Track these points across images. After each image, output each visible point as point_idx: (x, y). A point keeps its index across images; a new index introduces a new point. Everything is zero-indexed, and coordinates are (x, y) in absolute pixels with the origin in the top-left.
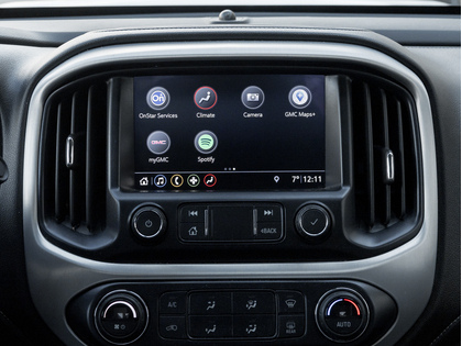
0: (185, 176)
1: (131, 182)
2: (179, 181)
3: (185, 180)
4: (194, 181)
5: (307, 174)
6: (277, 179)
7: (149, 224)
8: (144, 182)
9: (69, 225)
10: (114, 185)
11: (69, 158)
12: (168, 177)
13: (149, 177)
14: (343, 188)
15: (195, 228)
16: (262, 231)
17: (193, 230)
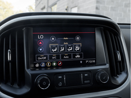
0: (52, 63)
1: (32, 66)
2: (50, 64)
3: (52, 64)
4: (54, 64)
5: (90, 60)
6: (81, 62)
7: (44, 83)
8: (37, 65)
9: (10, 84)
10: (28, 68)
11: (9, 58)
12: (46, 63)
13: (39, 63)
14: (107, 64)
15: (61, 83)
16: (85, 82)
17: (60, 84)
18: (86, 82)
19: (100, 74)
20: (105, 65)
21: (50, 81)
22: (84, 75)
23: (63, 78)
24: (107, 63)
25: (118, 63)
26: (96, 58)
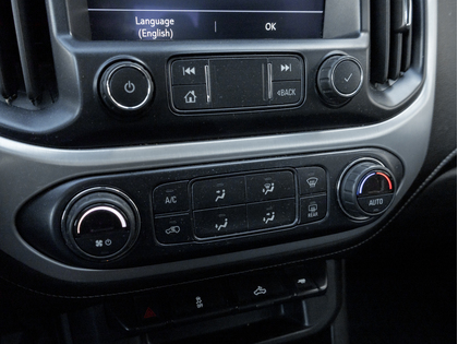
10: (62, 29)
14: (362, 34)
15: (193, 93)
16: (279, 93)
17: (191, 95)
18: (281, 93)
19: (334, 66)
20: (356, 36)
21: (154, 93)
22: (276, 70)
23: (200, 72)
24: (362, 30)
25: (400, 36)
26: (324, 9)
